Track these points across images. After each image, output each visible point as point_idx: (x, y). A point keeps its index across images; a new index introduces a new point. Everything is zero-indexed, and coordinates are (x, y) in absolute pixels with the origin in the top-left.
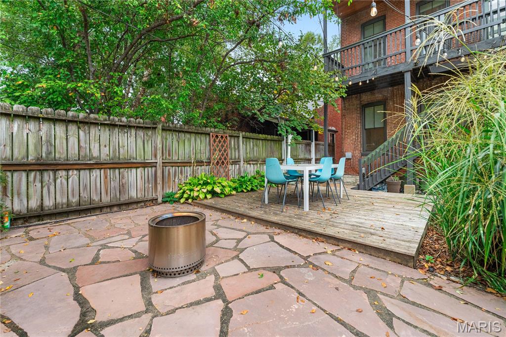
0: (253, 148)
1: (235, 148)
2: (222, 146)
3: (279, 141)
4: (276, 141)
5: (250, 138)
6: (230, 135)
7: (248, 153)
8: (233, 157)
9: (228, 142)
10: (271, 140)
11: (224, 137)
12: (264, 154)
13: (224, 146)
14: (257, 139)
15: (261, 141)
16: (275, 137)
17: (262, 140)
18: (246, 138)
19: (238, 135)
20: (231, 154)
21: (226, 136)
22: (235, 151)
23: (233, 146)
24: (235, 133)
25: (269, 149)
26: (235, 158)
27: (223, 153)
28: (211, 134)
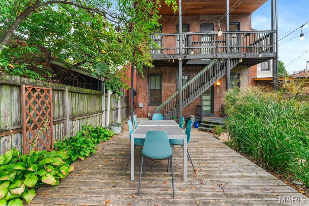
0: (79, 103)
1: (59, 104)
2: (43, 103)
3: (100, 95)
4: (98, 95)
5: (75, 93)
6: (54, 88)
7: (74, 109)
8: (57, 115)
9: (51, 97)
10: (94, 95)
11: (46, 91)
12: (89, 108)
13: (45, 103)
14: (83, 93)
15: (86, 96)
16: (98, 92)
17: (87, 94)
18: (71, 92)
19: (63, 89)
20: (54, 111)
21: (49, 90)
22: (59, 108)
23: (56, 102)
24: (60, 86)
25: (93, 103)
26: (59, 117)
27: (43, 112)
28: (24, 86)
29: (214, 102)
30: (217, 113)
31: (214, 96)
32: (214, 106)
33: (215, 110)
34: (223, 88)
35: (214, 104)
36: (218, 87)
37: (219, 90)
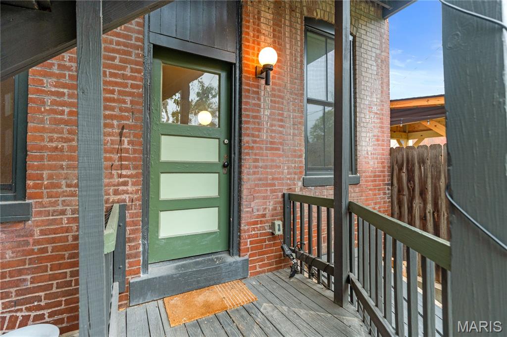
29: (245, 177)
30: (258, 245)
31: (245, 139)
32: (244, 203)
33: (248, 232)
34: (288, 96)
35: (245, 192)
36: (267, 83)
37: (268, 100)
